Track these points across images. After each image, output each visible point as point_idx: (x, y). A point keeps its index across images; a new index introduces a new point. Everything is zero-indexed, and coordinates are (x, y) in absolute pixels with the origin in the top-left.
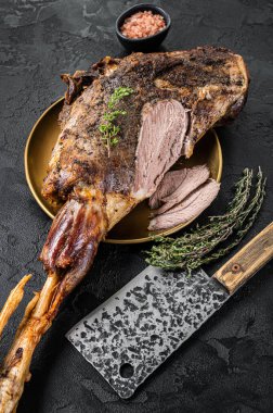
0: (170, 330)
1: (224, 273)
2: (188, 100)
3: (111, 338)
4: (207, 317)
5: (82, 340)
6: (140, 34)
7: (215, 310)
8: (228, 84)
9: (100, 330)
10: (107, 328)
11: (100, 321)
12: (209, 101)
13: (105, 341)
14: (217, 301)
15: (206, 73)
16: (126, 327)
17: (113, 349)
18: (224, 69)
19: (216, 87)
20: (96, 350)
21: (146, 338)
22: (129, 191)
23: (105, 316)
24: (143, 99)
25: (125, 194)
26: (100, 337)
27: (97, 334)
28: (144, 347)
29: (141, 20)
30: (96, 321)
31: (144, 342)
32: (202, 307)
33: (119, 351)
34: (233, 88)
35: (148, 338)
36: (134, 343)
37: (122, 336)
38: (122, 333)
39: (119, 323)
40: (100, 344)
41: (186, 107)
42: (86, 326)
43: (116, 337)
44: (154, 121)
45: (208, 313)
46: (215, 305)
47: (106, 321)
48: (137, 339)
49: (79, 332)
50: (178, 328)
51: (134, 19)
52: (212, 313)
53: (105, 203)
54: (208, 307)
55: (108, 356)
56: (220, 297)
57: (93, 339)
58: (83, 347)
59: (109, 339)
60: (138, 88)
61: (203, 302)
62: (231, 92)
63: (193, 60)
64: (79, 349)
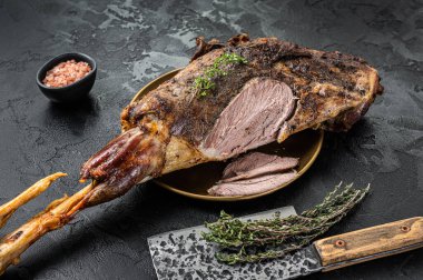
0: (245, 272)
1: (325, 243)
2: (299, 88)
3: (186, 256)
4: (288, 277)
5: (159, 247)
6: (65, 82)
7: (299, 274)
8: (351, 89)
9: (180, 246)
10: (187, 247)
11: (185, 239)
12: (322, 96)
13: (179, 257)
14: (306, 267)
15: (331, 72)
16: (206, 254)
17: (182, 265)
18: (353, 76)
19: (334, 88)
20: (167, 260)
21: (218, 270)
22: (198, 144)
23: (192, 237)
24: (255, 72)
25: (192, 144)
26: (177, 252)
27: (175, 249)
28: (211, 276)
29: (64, 69)
30: (181, 238)
31: (215, 272)
32: (289, 266)
33: (186, 270)
34: (353, 94)
35: (220, 271)
36: (205, 269)
37: (198, 259)
38: (199, 256)
39: (201, 248)
40: (172, 257)
41: (295, 94)
42: (170, 238)
43: (191, 258)
44: (255, 94)
45: (291, 274)
46: (303, 270)
47: (191, 241)
48: (209, 268)
49: (160, 240)
50: (255, 274)
51: (57, 70)
52: (295, 275)
53: (167, 142)
54: (294, 269)
55: (175, 270)
56: (310, 265)
57: (170, 251)
58: (156, 253)
59: (184, 257)
60: (254, 63)
61: (291, 263)
62: (349, 97)
63: (324, 58)
64: (152, 253)
